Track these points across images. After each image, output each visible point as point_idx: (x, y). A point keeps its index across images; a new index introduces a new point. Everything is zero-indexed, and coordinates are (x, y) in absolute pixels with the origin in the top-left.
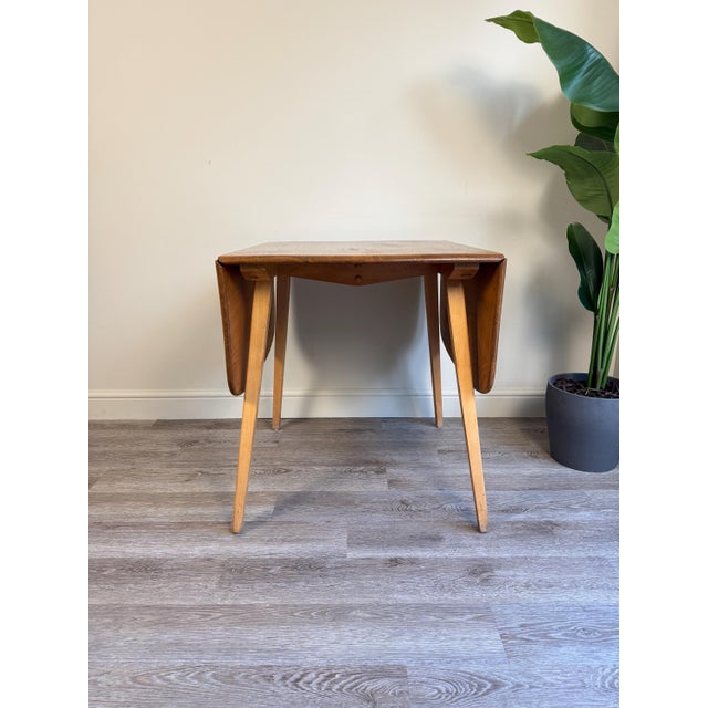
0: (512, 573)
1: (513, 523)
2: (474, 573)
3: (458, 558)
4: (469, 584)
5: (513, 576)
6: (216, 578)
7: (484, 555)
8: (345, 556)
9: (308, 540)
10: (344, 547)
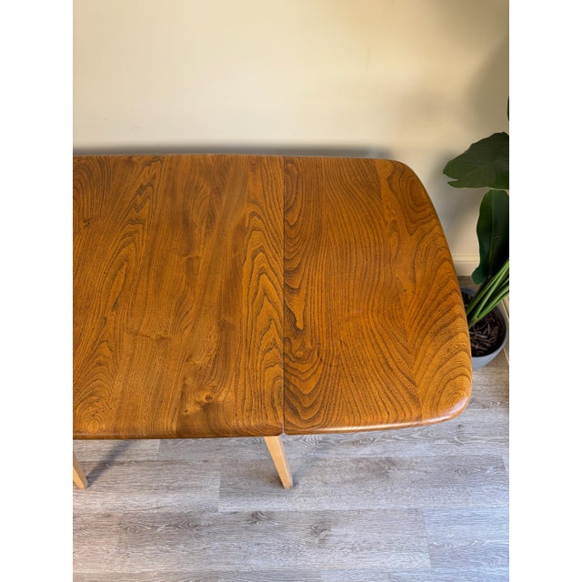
0: (343, 531)
1: (358, 461)
2: (316, 531)
3: (306, 512)
4: (310, 545)
5: (345, 536)
6: (115, 540)
7: (327, 507)
8: (216, 511)
9: (188, 488)
10: (216, 498)
